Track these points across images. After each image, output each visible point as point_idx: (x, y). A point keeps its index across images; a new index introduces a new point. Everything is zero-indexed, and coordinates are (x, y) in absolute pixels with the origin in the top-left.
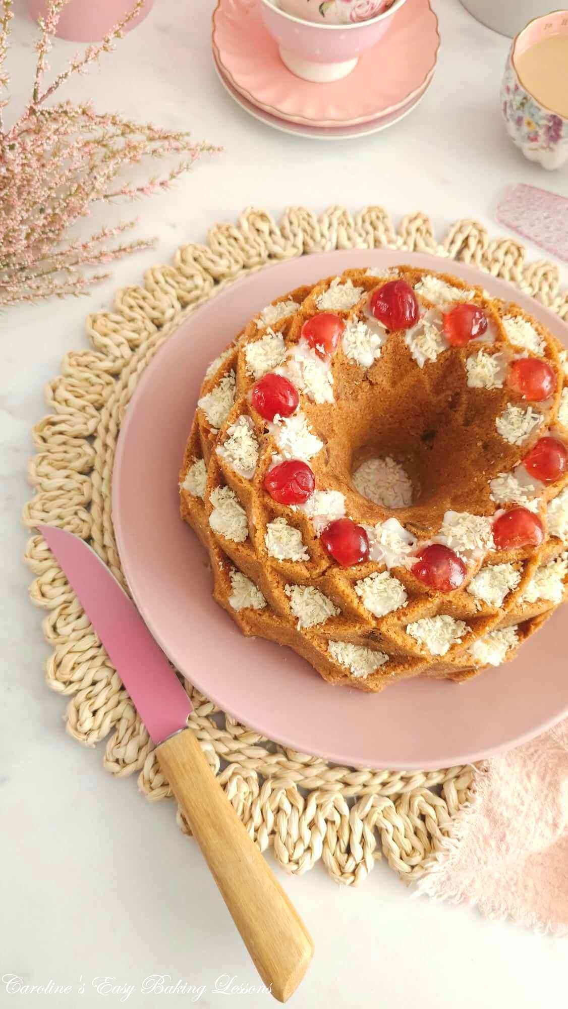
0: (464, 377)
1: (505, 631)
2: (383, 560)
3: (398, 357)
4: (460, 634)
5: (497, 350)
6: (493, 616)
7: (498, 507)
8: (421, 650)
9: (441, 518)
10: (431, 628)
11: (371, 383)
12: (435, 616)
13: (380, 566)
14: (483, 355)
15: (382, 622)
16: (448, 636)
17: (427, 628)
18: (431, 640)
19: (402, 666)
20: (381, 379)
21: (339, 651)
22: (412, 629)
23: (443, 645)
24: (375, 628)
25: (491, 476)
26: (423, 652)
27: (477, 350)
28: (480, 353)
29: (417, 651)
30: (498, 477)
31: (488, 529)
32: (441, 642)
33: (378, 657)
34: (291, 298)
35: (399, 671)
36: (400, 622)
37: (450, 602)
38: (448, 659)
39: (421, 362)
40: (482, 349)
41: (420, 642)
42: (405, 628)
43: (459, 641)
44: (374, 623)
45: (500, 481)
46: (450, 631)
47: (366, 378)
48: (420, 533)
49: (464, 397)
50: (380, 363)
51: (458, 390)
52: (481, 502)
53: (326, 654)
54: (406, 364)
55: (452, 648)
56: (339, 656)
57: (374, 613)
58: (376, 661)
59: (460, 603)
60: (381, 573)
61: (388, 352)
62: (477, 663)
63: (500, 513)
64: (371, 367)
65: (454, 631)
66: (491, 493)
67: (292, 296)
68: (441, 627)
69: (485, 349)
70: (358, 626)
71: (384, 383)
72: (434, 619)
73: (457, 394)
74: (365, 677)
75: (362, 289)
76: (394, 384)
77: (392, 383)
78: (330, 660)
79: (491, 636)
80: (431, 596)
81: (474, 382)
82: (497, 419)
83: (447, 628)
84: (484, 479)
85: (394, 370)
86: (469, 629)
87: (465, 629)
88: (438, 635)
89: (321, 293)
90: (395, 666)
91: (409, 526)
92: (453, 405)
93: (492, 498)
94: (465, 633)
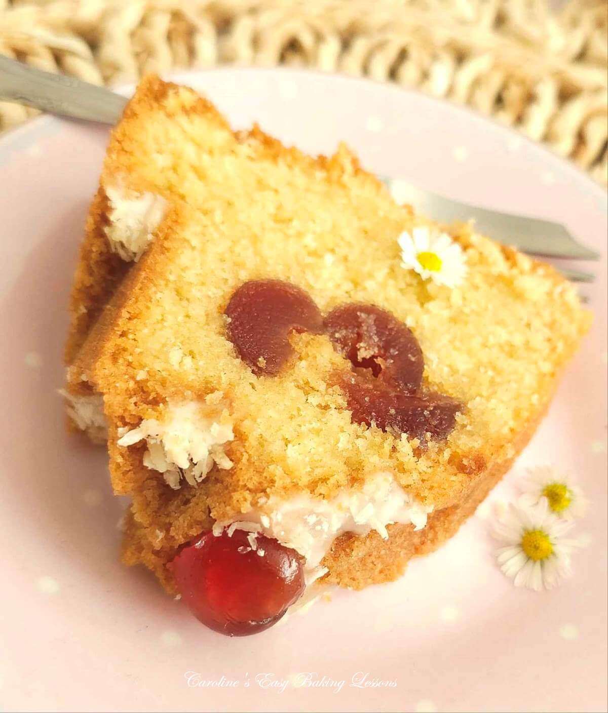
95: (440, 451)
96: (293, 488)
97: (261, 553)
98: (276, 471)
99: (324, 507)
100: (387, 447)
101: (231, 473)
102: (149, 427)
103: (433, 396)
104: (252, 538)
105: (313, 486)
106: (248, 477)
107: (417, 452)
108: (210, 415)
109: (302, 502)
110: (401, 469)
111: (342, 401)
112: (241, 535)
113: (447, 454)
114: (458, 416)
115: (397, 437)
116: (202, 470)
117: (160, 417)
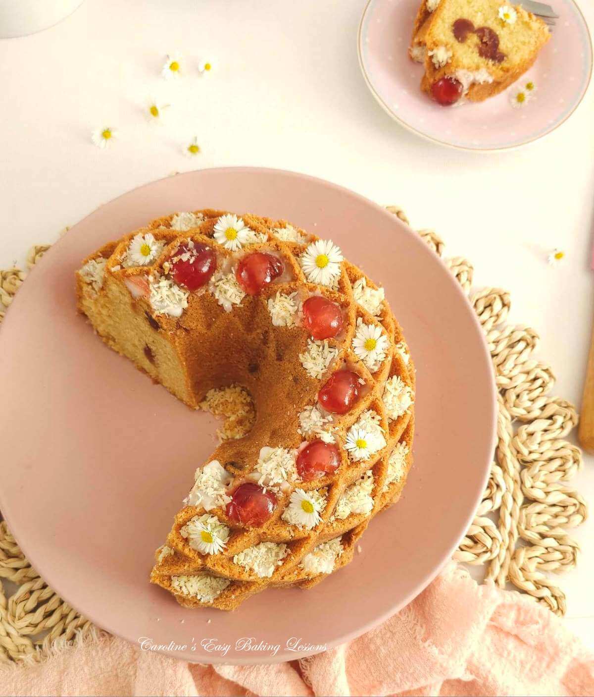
0: (269, 318)
1: (331, 542)
2: (200, 504)
3: (206, 304)
4: (281, 557)
5: (294, 290)
6: (307, 538)
7: (304, 439)
8: (250, 576)
9: (258, 454)
10: (257, 554)
11: (186, 330)
12: (258, 544)
13: (198, 510)
14: (281, 296)
15: (207, 559)
16: (272, 559)
17: (253, 556)
18: (258, 565)
19: (239, 590)
20: (195, 324)
21: (182, 584)
22: (240, 559)
23: (269, 568)
24: (202, 565)
25: (299, 410)
26: (251, 578)
27: (275, 292)
28: (278, 294)
29: (245, 577)
30: (305, 410)
31: (293, 462)
32: (267, 566)
33: (220, 583)
34: (100, 254)
35: (237, 593)
36: (224, 556)
37: (264, 533)
38: (277, 578)
39: (227, 306)
40: (280, 290)
41: (247, 568)
42: (231, 559)
43: (280, 563)
44: (199, 561)
45: (306, 414)
46: (274, 554)
47: (179, 326)
48: (237, 472)
49: (272, 336)
50: (190, 311)
51: (267, 329)
52: (290, 435)
53: (169, 589)
54: (215, 309)
55: (277, 569)
56: (184, 589)
57: (200, 551)
58: (219, 587)
59: (273, 533)
60: (202, 516)
61: (195, 300)
62: (308, 575)
63: (303, 445)
64: (181, 317)
65: (277, 555)
66: (300, 426)
67: (101, 252)
68: (266, 552)
69: (283, 290)
70: (187, 565)
71: (199, 327)
72: (258, 546)
73: (266, 332)
74: (212, 602)
75: (164, 241)
76: (209, 326)
77: (208, 326)
78: (176, 593)
79: (320, 549)
80: (247, 531)
81: (277, 322)
82: (300, 355)
83: (271, 552)
84: (294, 413)
85: (206, 314)
86: (289, 551)
87: (286, 551)
88: (264, 560)
89: (126, 251)
90: (235, 590)
91: (229, 467)
92: (265, 342)
93: (299, 431)
94: (285, 555)
95: (499, 66)
96: (464, 68)
97: (454, 83)
98: (461, 64)
99: (470, 73)
100: (486, 63)
101: (451, 63)
102: (435, 51)
103: (500, 53)
104: (453, 79)
105: (468, 68)
106: (454, 64)
107: (493, 65)
108: (447, 50)
109: (465, 71)
110: (488, 68)
111: (477, 51)
112: (451, 78)
113: (500, 67)
114: (505, 58)
115: (489, 61)
116: (444, 63)
117: (438, 49)
